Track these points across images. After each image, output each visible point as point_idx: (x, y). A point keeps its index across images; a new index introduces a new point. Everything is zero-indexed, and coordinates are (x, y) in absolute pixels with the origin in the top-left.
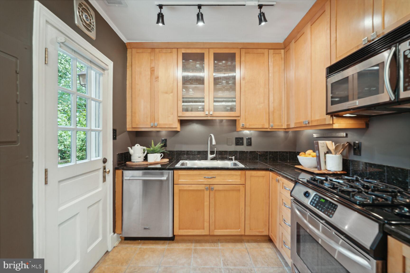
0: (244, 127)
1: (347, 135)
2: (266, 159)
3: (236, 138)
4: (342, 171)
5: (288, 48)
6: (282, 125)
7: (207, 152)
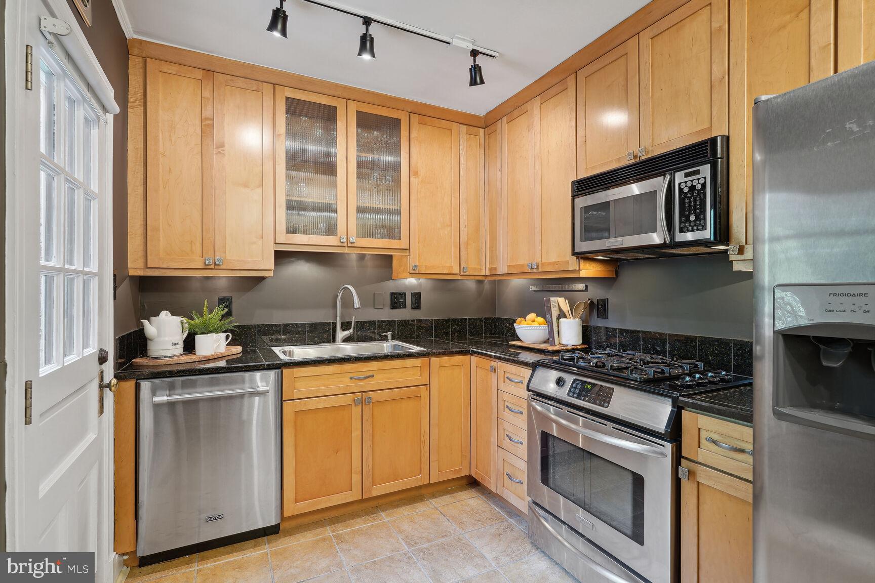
0: (417, 272)
1: (586, 286)
2: (447, 334)
3: (392, 294)
4: (583, 343)
5: (492, 128)
6: (481, 269)
7: (335, 324)
